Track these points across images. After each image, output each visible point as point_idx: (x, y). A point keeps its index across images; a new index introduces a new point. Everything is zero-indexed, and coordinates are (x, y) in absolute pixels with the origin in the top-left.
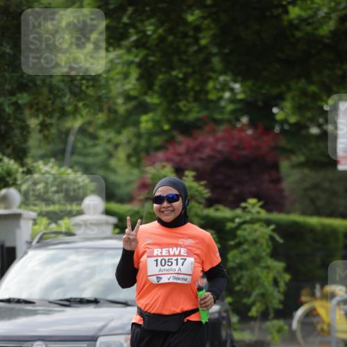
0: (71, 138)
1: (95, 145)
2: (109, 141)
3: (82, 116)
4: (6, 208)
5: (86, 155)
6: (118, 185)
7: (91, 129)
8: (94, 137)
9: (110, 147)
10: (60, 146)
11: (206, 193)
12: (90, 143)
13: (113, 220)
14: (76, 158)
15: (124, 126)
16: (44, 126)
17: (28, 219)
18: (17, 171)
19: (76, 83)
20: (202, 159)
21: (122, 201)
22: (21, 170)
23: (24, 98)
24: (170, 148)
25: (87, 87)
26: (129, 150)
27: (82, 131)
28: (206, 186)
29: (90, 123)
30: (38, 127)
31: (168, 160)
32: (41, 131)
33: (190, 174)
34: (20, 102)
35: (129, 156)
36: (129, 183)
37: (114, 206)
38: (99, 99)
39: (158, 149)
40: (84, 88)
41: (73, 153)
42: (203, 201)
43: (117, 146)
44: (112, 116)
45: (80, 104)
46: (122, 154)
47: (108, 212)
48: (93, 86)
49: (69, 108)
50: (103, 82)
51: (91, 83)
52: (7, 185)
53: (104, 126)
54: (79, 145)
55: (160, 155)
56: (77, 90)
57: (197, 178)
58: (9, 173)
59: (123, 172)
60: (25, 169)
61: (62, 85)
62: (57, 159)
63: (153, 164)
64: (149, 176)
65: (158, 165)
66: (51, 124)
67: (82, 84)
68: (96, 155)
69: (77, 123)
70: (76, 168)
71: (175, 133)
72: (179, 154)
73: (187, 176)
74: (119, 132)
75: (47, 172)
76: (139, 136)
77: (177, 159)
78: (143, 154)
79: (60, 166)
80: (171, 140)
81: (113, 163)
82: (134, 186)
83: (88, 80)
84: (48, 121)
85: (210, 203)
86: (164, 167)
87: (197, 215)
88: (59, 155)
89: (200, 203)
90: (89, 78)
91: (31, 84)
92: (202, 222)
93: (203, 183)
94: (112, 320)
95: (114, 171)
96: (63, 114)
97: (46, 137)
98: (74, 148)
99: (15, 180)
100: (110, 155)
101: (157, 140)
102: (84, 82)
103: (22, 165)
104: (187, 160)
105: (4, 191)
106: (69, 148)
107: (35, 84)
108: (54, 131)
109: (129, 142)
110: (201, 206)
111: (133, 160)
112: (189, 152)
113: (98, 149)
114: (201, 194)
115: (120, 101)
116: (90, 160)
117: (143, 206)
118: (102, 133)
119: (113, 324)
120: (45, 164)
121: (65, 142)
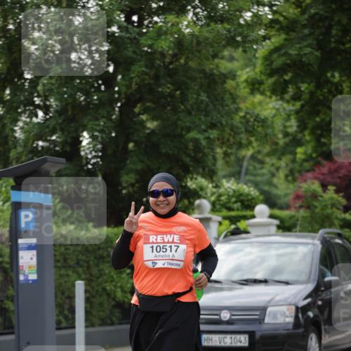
0: (245, 164)
1: (262, 168)
2: (273, 165)
3: (253, 148)
4: (200, 213)
5: (255, 175)
6: (279, 197)
7: (260, 157)
8: (262, 162)
9: (273, 169)
10: (237, 169)
11: (344, 202)
12: (258, 166)
13: (276, 222)
14: (248, 177)
15: (283, 154)
16: (226, 155)
17: (215, 221)
18: (207, 187)
19: (250, 124)
20: (340, 178)
21: (281, 208)
22: (210, 186)
23: (214, 134)
24: (317, 170)
25: (258, 127)
26: (287, 172)
27: (253, 157)
28: (344, 197)
29: (259, 152)
30: (222, 155)
31: (315, 178)
32: (224, 158)
33: (331, 188)
34: (211, 137)
35: (286, 176)
36: (286, 195)
37: (277, 212)
38: (266, 135)
39: (308, 171)
40: (256, 127)
41: (246, 174)
42: (341, 208)
43: (278, 169)
44: (274, 147)
45: (253, 139)
46: (282, 174)
47: (271, 216)
48: (262, 126)
49: (244, 142)
50: (269, 123)
51: (261, 124)
52: (199, 197)
53: (268, 154)
54: (251, 168)
55: (309, 175)
56: (251, 129)
57: (337, 192)
58: (202, 189)
59: (282, 188)
60: (214, 185)
61: (240, 125)
62: (236, 179)
63: (305, 181)
64: (303, 190)
65: (309, 182)
66: (231, 153)
67: (254, 125)
68: (263, 175)
69: (250, 152)
70: (249, 185)
71: (320, 159)
72: (323, 174)
73: (329, 190)
74: (280, 159)
75: (229, 187)
76: (294, 161)
77: (321, 177)
78: (297, 175)
79: (238, 183)
80: (318, 164)
81: (275, 180)
82: (291, 197)
83: (258, 122)
84: (229, 151)
85: (346, 209)
86: (313, 183)
87: (337, 218)
88: (236, 175)
89: (339, 209)
90: (260, 120)
91: (219, 125)
92: (341, 223)
93: (341, 194)
94: (277, 295)
95: (276, 187)
96: (240, 146)
97: (227, 163)
98: (247, 170)
99: (206, 194)
100: (273, 175)
101: (307, 165)
102: (256, 123)
103: (212, 182)
104: (329, 178)
105: (197, 202)
106: (244, 170)
107: (221, 124)
108: (232, 158)
109: (287, 165)
110: (340, 212)
111: (290, 178)
112: (331, 172)
113: (265, 171)
114: (339, 202)
115: (280, 136)
116: (259, 179)
117: (298, 211)
118: (267, 160)
119: (278, 298)
120: (228, 182)
121: (241, 166)
